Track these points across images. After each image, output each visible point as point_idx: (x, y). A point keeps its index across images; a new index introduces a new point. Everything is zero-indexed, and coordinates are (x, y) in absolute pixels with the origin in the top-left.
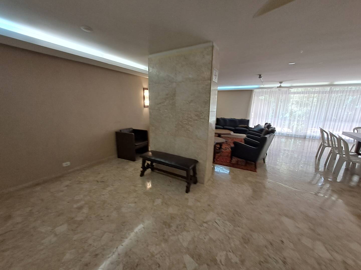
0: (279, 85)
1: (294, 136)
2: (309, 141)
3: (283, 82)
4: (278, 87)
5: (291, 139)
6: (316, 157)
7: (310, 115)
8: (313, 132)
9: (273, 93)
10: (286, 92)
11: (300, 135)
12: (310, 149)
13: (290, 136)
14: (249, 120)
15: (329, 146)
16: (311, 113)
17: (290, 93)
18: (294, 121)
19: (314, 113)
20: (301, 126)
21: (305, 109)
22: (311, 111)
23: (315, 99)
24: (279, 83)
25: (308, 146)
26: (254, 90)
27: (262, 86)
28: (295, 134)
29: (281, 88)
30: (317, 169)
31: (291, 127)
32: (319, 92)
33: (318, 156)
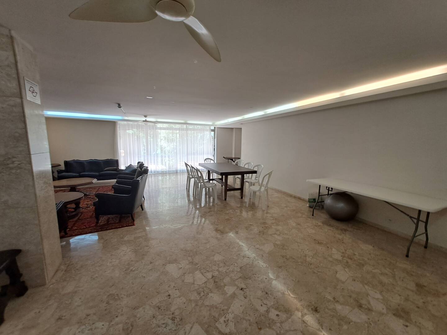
0: (144, 119)
1: (168, 172)
2: (180, 175)
3: (148, 116)
4: (144, 121)
5: (166, 176)
6: (187, 189)
7: (177, 151)
8: (181, 165)
9: (140, 127)
10: (153, 127)
11: (173, 170)
12: (182, 182)
13: (164, 173)
14: (118, 160)
15: (193, 178)
16: (177, 148)
17: (156, 128)
18: (165, 157)
19: (179, 148)
20: (172, 161)
21: (172, 144)
22: (177, 146)
23: (178, 135)
24: (144, 116)
25: (180, 180)
26: (117, 122)
27: (126, 118)
28: (169, 171)
29: (147, 122)
30: (189, 200)
31: (164, 163)
32: (179, 129)
33: (188, 188)
